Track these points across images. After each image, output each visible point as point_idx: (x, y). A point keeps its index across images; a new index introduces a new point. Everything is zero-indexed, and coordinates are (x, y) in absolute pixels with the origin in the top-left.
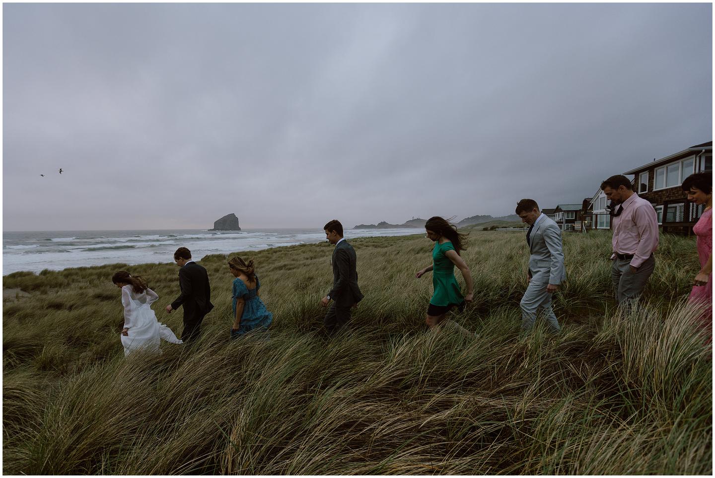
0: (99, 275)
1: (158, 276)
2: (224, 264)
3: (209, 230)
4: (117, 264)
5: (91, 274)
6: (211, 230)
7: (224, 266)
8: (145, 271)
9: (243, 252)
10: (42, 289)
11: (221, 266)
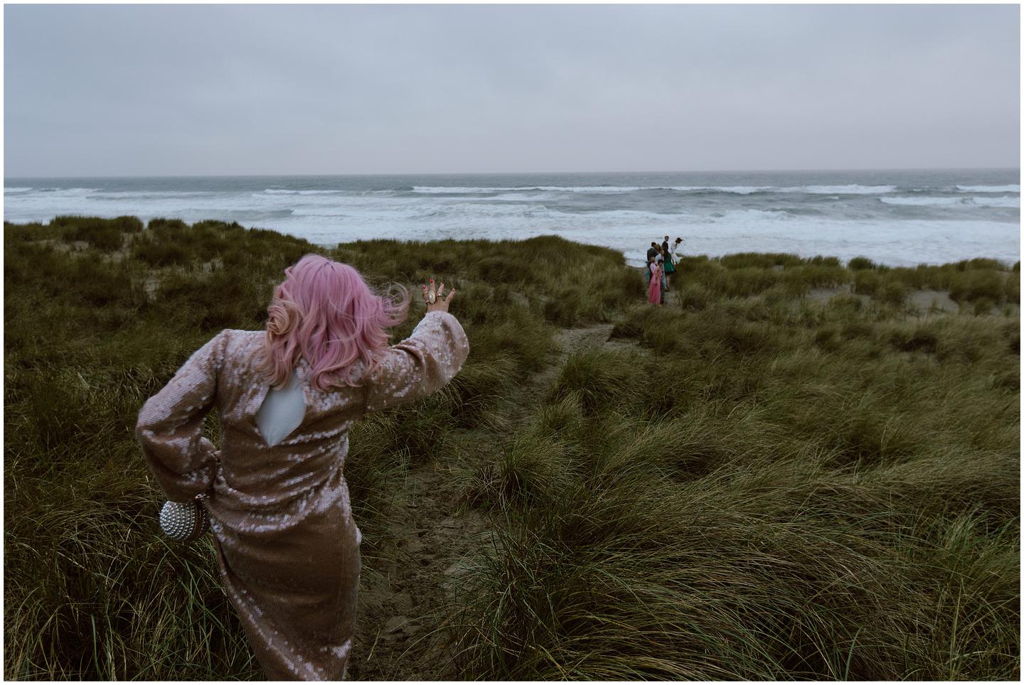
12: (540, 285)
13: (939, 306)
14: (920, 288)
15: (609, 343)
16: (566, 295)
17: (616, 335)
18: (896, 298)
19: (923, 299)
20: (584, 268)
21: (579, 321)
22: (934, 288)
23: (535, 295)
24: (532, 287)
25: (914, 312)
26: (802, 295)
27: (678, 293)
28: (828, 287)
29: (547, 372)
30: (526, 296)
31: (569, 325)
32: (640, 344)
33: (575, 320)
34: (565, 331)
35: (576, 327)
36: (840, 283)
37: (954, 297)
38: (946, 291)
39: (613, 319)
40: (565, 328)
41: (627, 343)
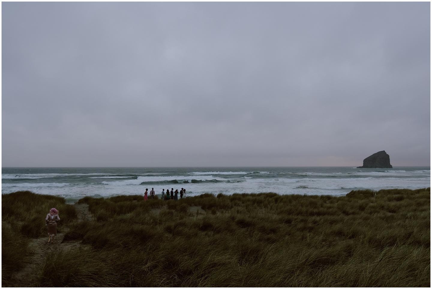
0: (254, 201)
1: (300, 207)
2: (372, 202)
3: (358, 167)
4: (270, 193)
5: (249, 200)
6: (360, 167)
7: (371, 204)
8: (290, 202)
9: (396, 190)
10: (213, 208)
11: (367, 204)
12: (18, 216)
13: (200, 212)
14: (191, 206)
15: (63, 244)
16: (34, 220)
17: (67, 239)
18: (183, 210)
19: (193, 209)
20: (44, 206)
21: (42, 234)
22: (196, 205)
23: (15, 222)
24: (13, 217)
25: (191, 215)
26: (148, 212)
27: (93, 215)
28: (157, 208)
29: (26, 269)
30: (9, 222)
31: (37, 237)
32: (83, 242)
33: (40, 233)
34: (34, 240)
35: (41, 237)
36: (162, 205)
37: (203, 208)
38: (200, 206)
39: (62, 231)
40: (35, 239)
41: (74, 243)
